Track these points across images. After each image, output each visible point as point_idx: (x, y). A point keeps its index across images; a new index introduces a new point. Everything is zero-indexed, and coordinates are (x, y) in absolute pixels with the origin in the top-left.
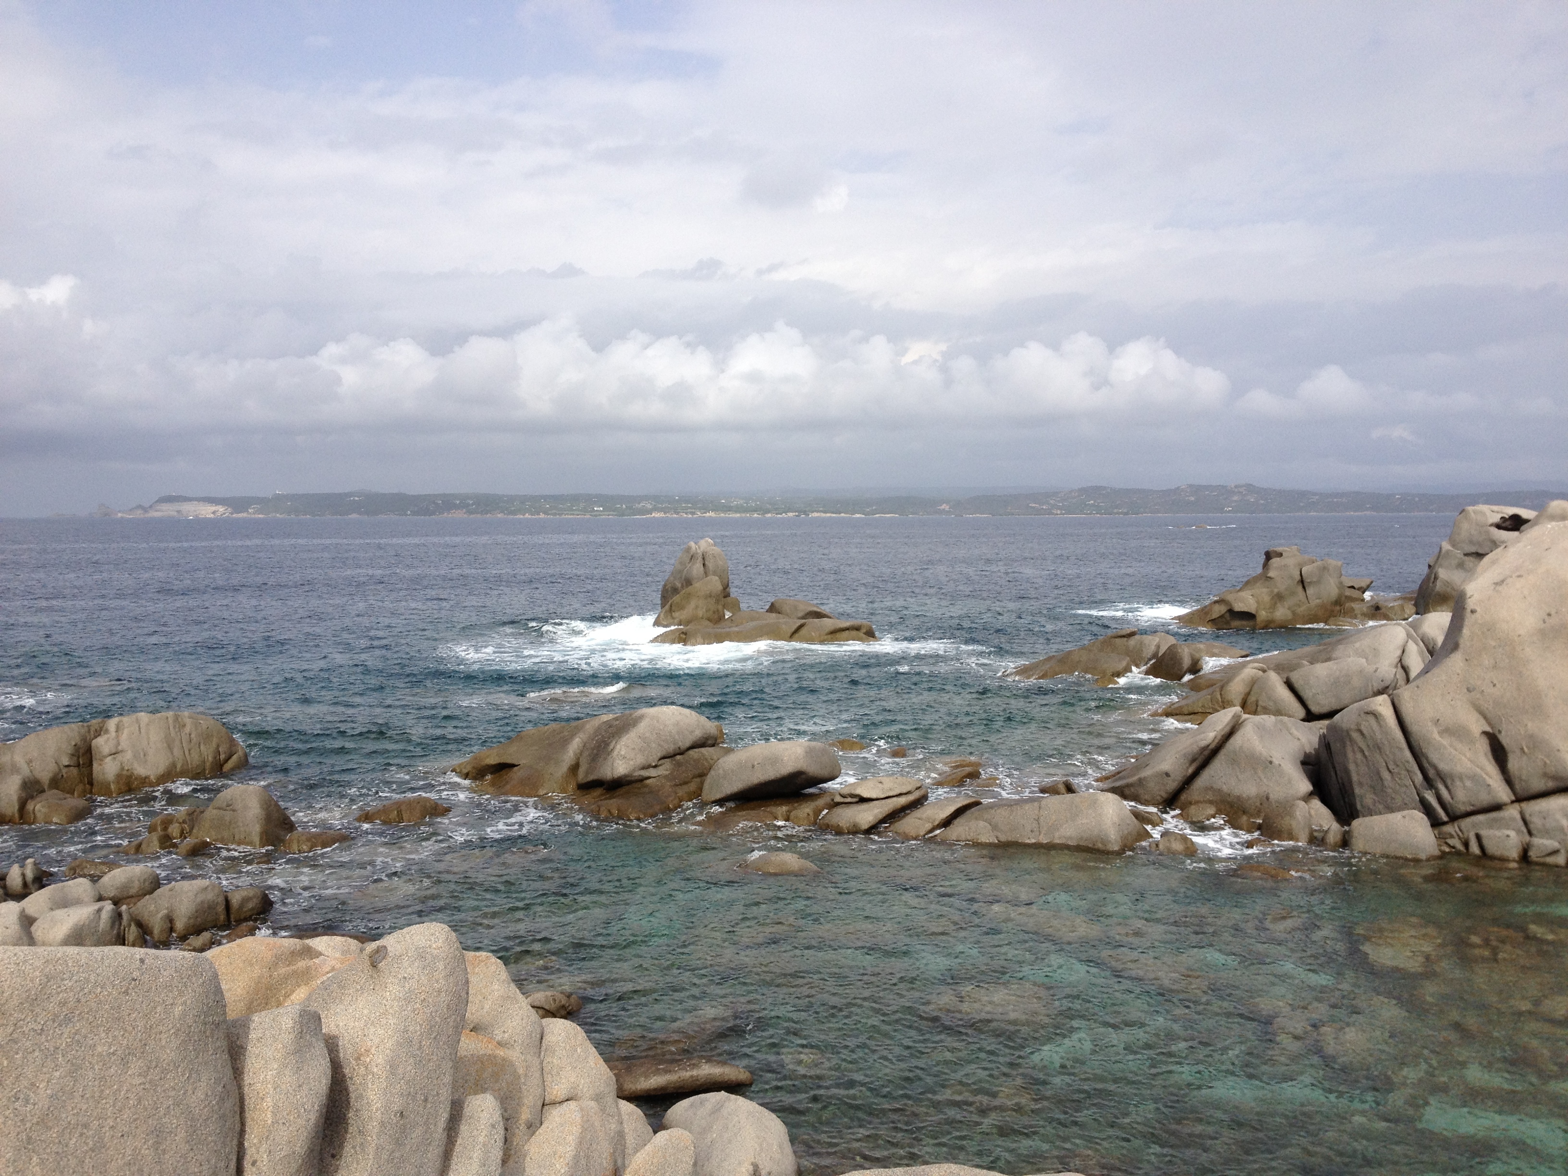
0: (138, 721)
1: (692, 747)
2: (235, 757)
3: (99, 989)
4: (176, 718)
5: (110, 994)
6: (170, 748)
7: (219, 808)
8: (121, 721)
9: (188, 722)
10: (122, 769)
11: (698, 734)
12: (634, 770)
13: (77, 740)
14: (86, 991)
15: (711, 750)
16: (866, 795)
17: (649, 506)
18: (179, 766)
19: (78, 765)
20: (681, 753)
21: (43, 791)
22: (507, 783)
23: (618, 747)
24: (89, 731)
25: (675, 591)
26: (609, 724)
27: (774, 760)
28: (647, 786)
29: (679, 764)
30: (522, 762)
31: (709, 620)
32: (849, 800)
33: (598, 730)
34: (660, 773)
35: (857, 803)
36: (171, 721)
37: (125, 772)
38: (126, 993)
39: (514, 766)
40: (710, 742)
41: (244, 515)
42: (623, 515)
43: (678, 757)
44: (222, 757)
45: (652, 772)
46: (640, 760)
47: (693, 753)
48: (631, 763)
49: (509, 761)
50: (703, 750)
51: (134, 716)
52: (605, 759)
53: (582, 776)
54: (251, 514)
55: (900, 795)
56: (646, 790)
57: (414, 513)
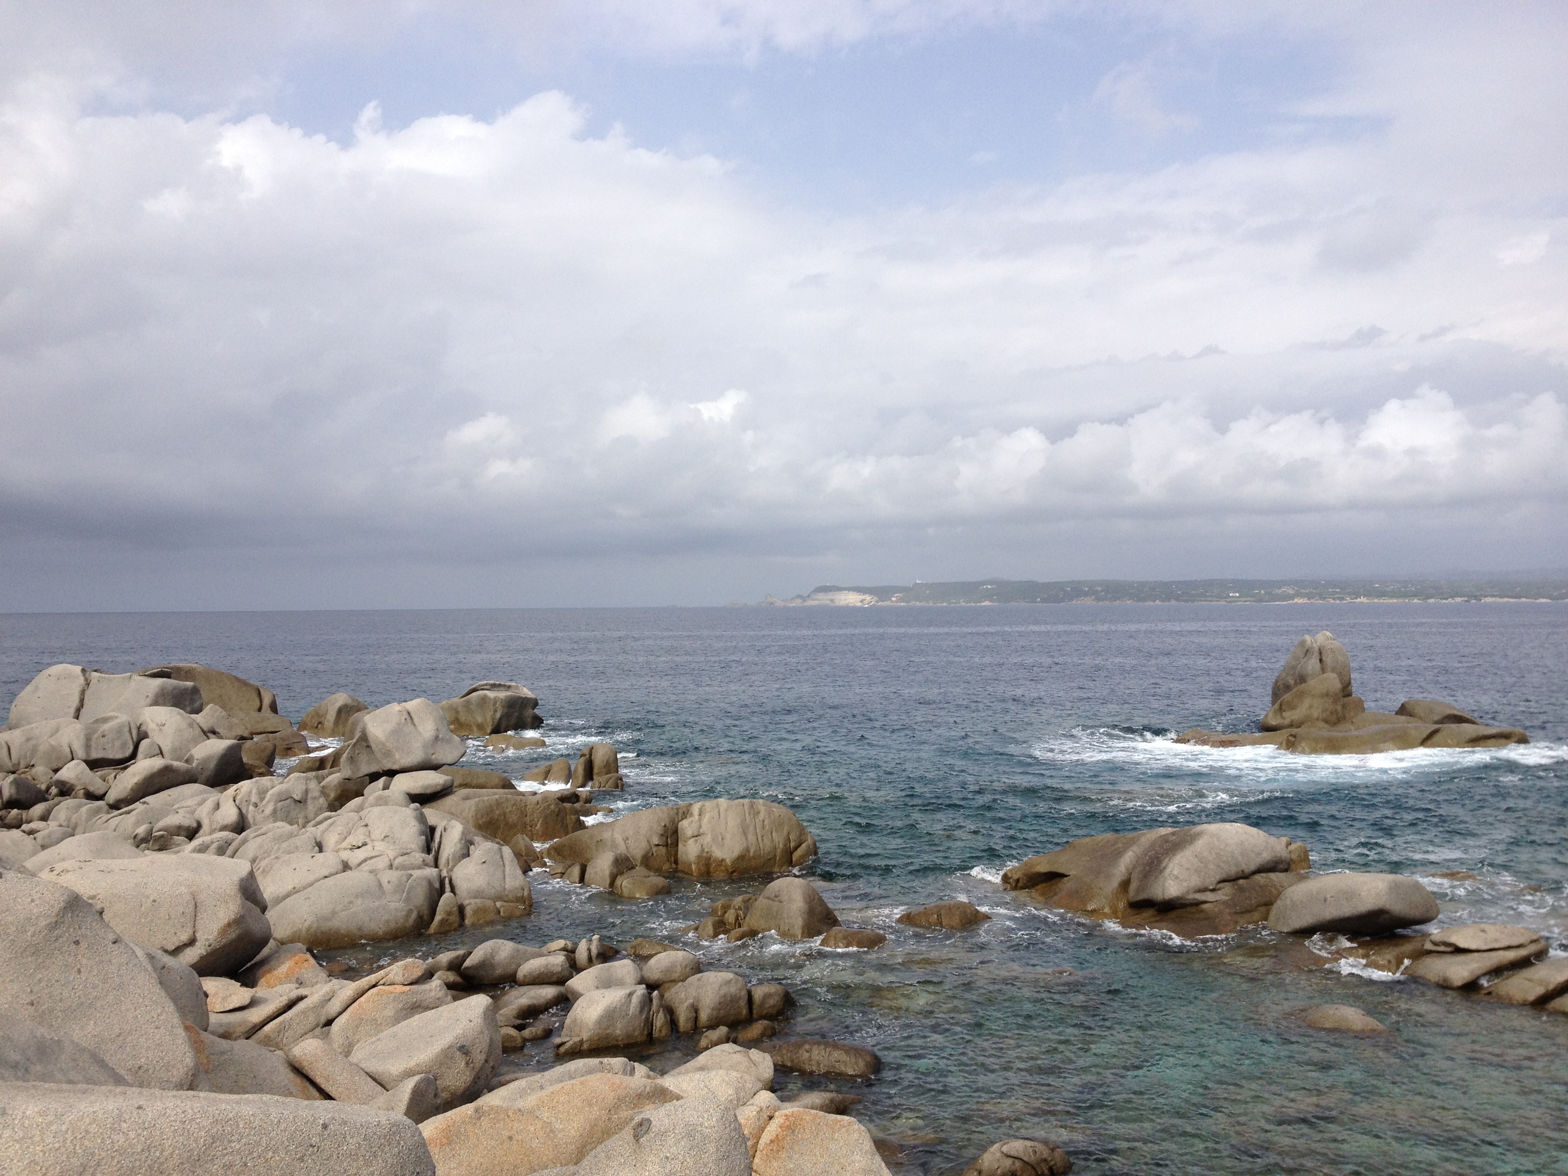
0: (718, 806)
1: (1259, 871)
2: (804, 845)
3: (271, 1154)
4: (752, 806)
5: (282, 1159)
6: (745, 833)
7: (769, 898)
8: (703, 806)
9: (762, 809)
10: (703, 850)
11: (1266, 857)
12: (1188, 892)
13: (666, 821)
14: (255, 1155)
15: (1281, 875)
16: (1462, 944)
17: (1291, 592)
18: (752, 851)
19: (667, 845)
20: (1246, 877)
21: (633, 868)
22: (1055, 894)
23: (1171, 865)
24: (677, 814)
25: (1288, 688)
26: (1165, 839)
27: (1350, 895)
28: (1202, 911)
29: (1241, 889)
30: (1072, 873)
31: (1326, 721)
32: (1442, 948)
33: (1153, 844)
34: (1218, 898)
35: (1451, 953)
36: (746, 807)
37: (705, 854)
38: (301, 1159)
39: (1063, 876)
40: (1281, 866)
41: (888, 603)
42: (1261, 601)
43: (1241, 881)
44: (793, 844)
45: (1209, 896)
46: (1195, 881)
47: (1260, 878)
48: (1185, 884)
49: (1061, 870)
50: (1272, 876)
51: (715, 801)
52: (1156, 877)
53: (1133, 893)
54: (894, 600)
55: (1508, 948)
56: (1202, 916)
57: (1044, 600)
